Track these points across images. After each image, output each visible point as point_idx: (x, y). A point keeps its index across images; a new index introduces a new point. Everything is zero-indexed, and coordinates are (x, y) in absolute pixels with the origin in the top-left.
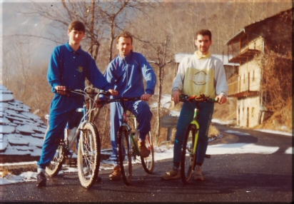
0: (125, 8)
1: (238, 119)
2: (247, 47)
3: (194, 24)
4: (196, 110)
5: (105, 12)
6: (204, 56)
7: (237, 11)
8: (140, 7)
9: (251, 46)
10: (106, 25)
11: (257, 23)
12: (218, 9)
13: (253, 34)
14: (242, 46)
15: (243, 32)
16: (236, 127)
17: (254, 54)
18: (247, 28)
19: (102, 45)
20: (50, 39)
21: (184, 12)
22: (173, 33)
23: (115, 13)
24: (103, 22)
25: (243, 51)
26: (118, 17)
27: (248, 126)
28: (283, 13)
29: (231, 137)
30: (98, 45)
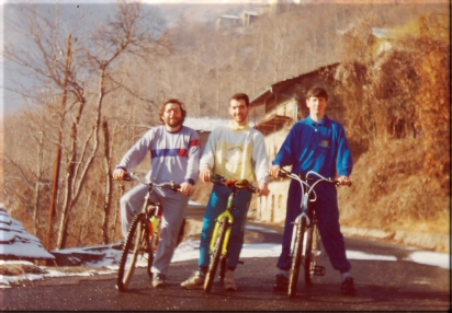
0: (122, 54)
1: (258, 210)
2: (274, 112)
3: (200, 76)
4: (230, 198)
5: (95, 58)
6: (242, 127)
7: (258, 62)
8: (143, 54)
9: (280, 111)
10: (94, 76)
11: (288, 81)
12: (233, 57)
13: (283, 95)
14: (268, 110)
15: (269, 92)
16: (256, 221)
17: (284, 121)
18: (275, 86)
19: (88, 103)
20: (16, 91)
21: (186, 59)
22: (169, 88)
23: (108, 58)
24: (91, 71)
25: (268, 117)
26: (111, 65)
27: (272, 220)
28: (322, 69)
29: (256, 235)
30: (84, 101)
